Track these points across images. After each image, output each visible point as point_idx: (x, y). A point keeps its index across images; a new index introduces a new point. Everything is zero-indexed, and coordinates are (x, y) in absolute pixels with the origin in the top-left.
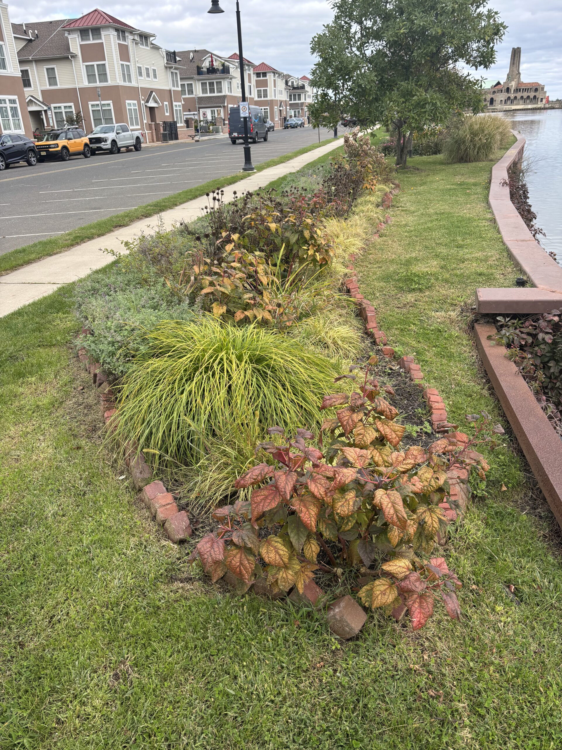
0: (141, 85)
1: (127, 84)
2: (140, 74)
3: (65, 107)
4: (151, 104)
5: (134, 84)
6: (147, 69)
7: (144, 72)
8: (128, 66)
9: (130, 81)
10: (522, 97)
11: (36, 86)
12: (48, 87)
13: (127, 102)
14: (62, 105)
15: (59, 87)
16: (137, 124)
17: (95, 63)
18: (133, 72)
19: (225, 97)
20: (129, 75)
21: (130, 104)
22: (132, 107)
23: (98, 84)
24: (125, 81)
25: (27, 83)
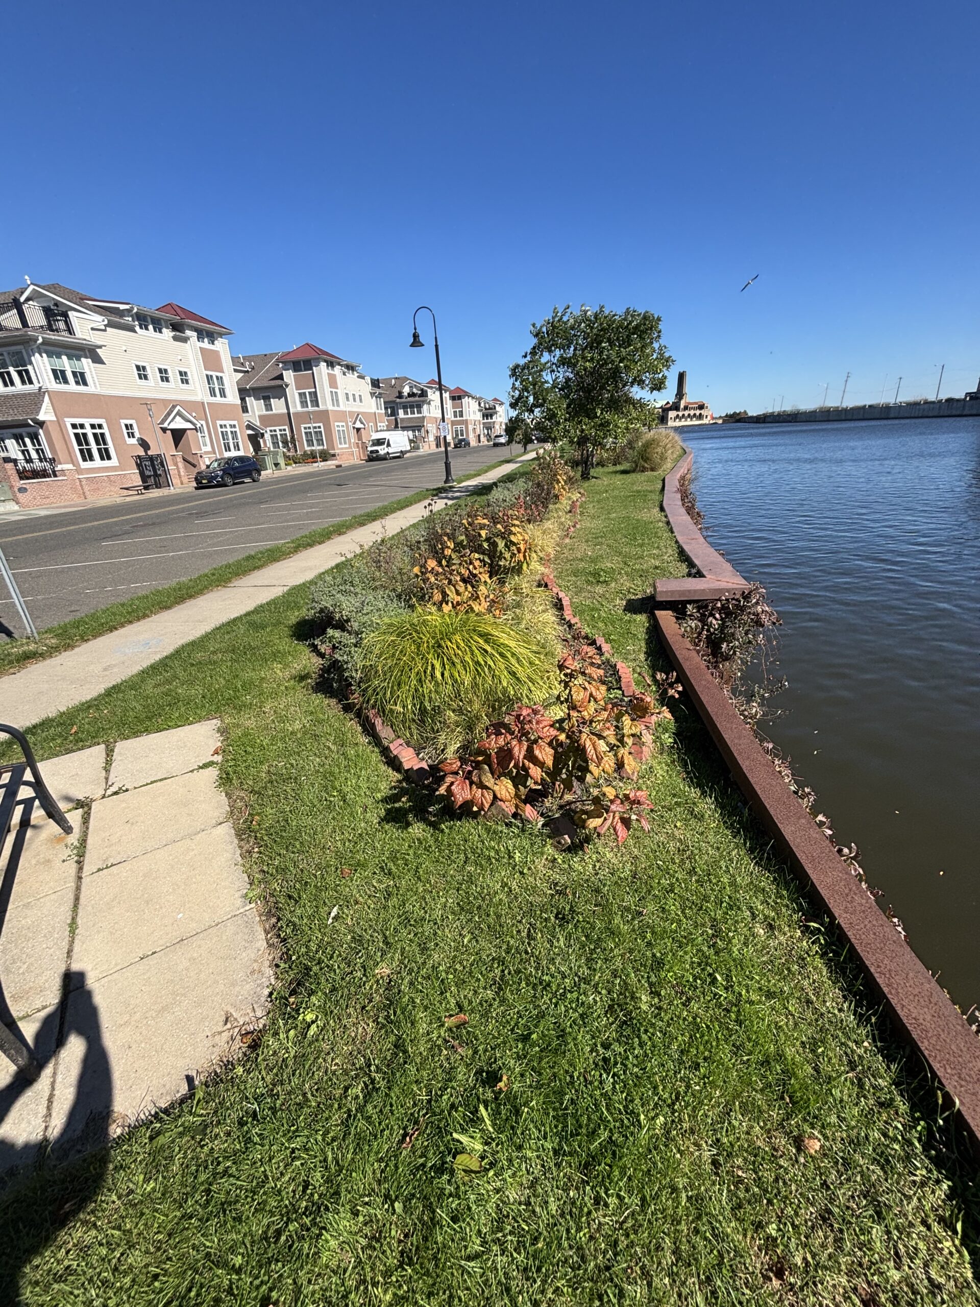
0: (348, 409)
1: (336, 408)
2: (348, 399)
3: (280, 430)
4: (358, 425)
5: (342, 408)
6: (354, 395)
7: (351, 398)
8: (336, 393)
9: (338, 405)
10: (689, 415)
11: (253, 412)
12: (264, 412)
13: (336, 424)
14: (277, 428)
15: (274, 411)
16: (345, 443)
17: (307, 391)
18: (342, 398)
19: (424, 417)
20: (337, 400)
21: (338, 426)
22: (341, 429)
23: (310, 409)
24: (333, 405)
25: (245, 409)
